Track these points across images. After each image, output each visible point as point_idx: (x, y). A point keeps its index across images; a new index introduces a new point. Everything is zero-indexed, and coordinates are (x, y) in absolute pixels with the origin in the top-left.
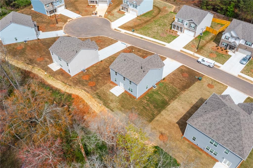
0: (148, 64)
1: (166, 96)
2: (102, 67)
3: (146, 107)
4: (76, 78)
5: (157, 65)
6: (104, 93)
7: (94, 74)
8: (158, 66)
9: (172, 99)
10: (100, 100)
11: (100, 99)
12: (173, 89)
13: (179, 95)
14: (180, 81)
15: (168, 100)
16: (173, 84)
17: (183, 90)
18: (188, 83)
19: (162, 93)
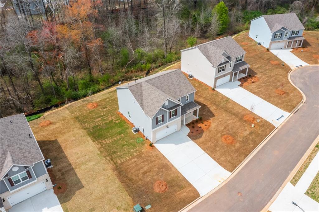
0: (145, 89)
1: (111, 141)
3: (102, 118)
5: (148, 104)
8: (146, 106)
9: (103, 147)
12: (123, 154)
13: (106, 159)
14: (142, 171)
15: (102, 142)
16: (137, 157)
17: (117, 167)
18: (132, 182)
19: (120, 139)
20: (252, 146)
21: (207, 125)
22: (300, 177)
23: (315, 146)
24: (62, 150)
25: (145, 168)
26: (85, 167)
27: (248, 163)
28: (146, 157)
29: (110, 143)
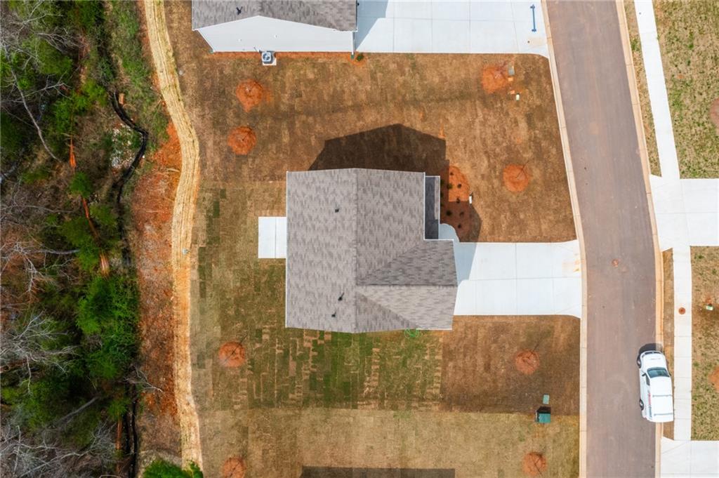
1: (376, 378)
2: (335, 89)
3: (291, 358)
4: (221, 72)
6: (240, 209)
7: (285, 98)
9: (383, 399)
10: (205, 227)
11: (208, 226)
12: (424, 376)
13: (415, 408)
14: (480, 369)
15: (369, 393)
16: (447, 359)
17: (445, 401)
18: (491, 396)
19: (382, 358)
20: (554, 151)
21: (460, 183)
22: (656, 150)
23: (631, 49)
24: (344, 469)
25: (480, 361)
26: (414, 450)
27: (578, 193)
28: (457, 345)
29: (379, 380)
